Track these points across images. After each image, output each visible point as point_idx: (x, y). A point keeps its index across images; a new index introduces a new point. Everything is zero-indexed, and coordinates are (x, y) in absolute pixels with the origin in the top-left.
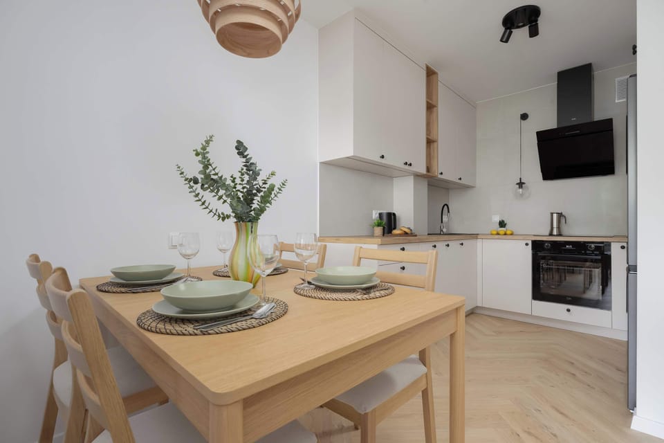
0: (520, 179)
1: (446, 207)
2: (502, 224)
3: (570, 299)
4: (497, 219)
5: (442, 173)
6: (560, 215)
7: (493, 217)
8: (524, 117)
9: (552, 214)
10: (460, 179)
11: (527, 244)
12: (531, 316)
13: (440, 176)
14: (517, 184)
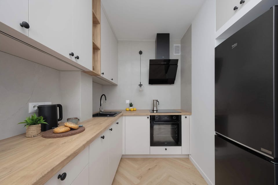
0: (140, 83)
1: (104, 96)
2: (131, 105)
3: (166, 143)
4: (128, 102)
5: (103, 74)
6: (157, 101)
7: (126, 101)
8: (141, 53)
9: (154, 100)
10: (112, 79)
11: (148, 118)
12: (150, 155)
13: (102, 75)
14: (139, 85)
